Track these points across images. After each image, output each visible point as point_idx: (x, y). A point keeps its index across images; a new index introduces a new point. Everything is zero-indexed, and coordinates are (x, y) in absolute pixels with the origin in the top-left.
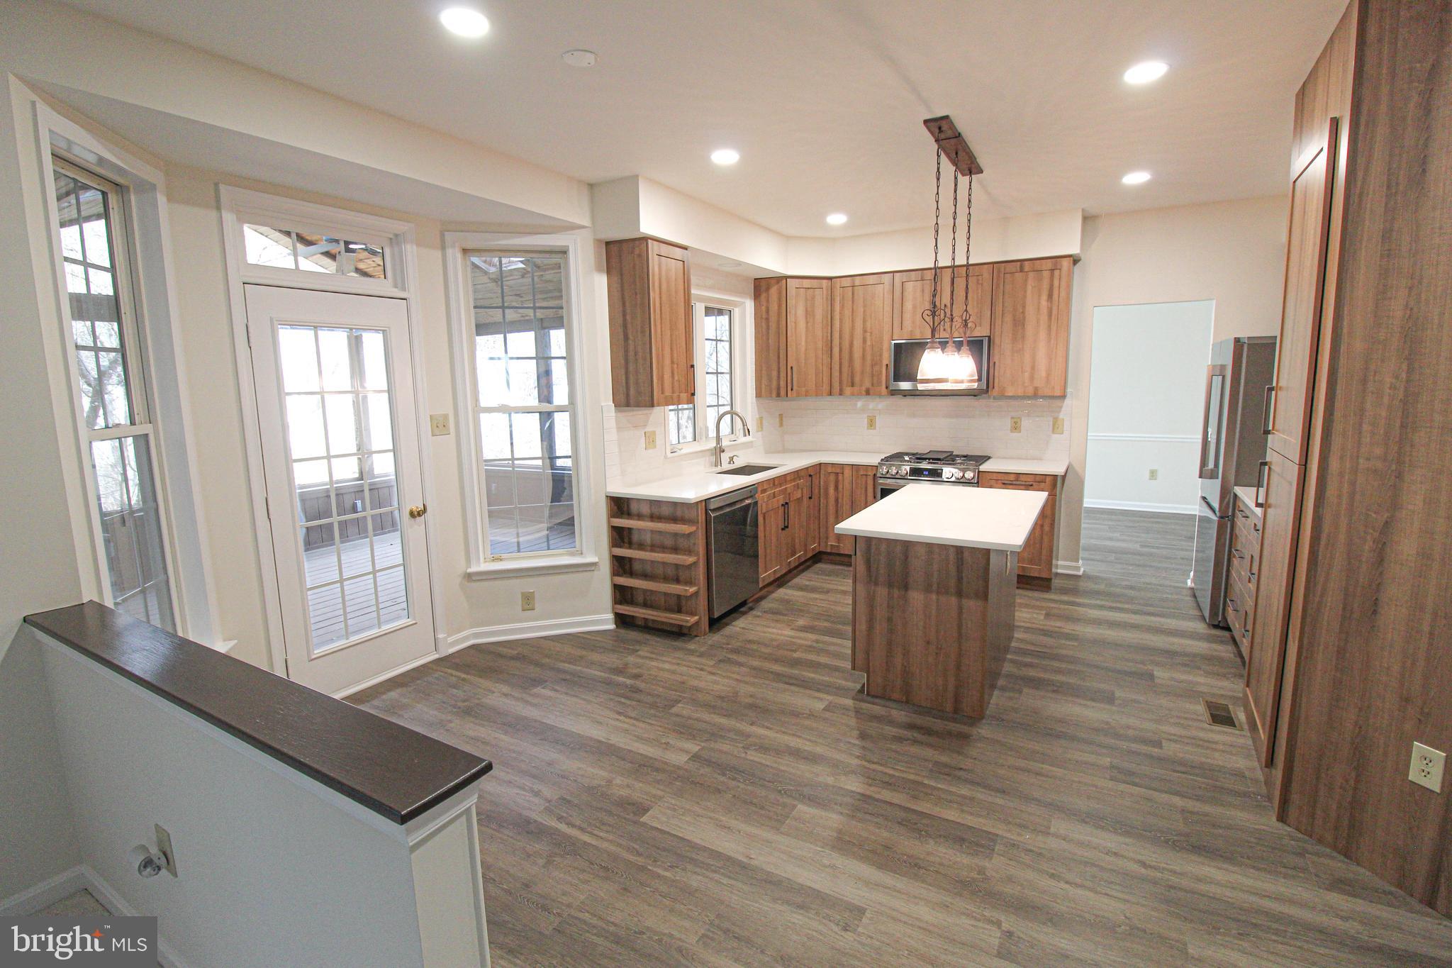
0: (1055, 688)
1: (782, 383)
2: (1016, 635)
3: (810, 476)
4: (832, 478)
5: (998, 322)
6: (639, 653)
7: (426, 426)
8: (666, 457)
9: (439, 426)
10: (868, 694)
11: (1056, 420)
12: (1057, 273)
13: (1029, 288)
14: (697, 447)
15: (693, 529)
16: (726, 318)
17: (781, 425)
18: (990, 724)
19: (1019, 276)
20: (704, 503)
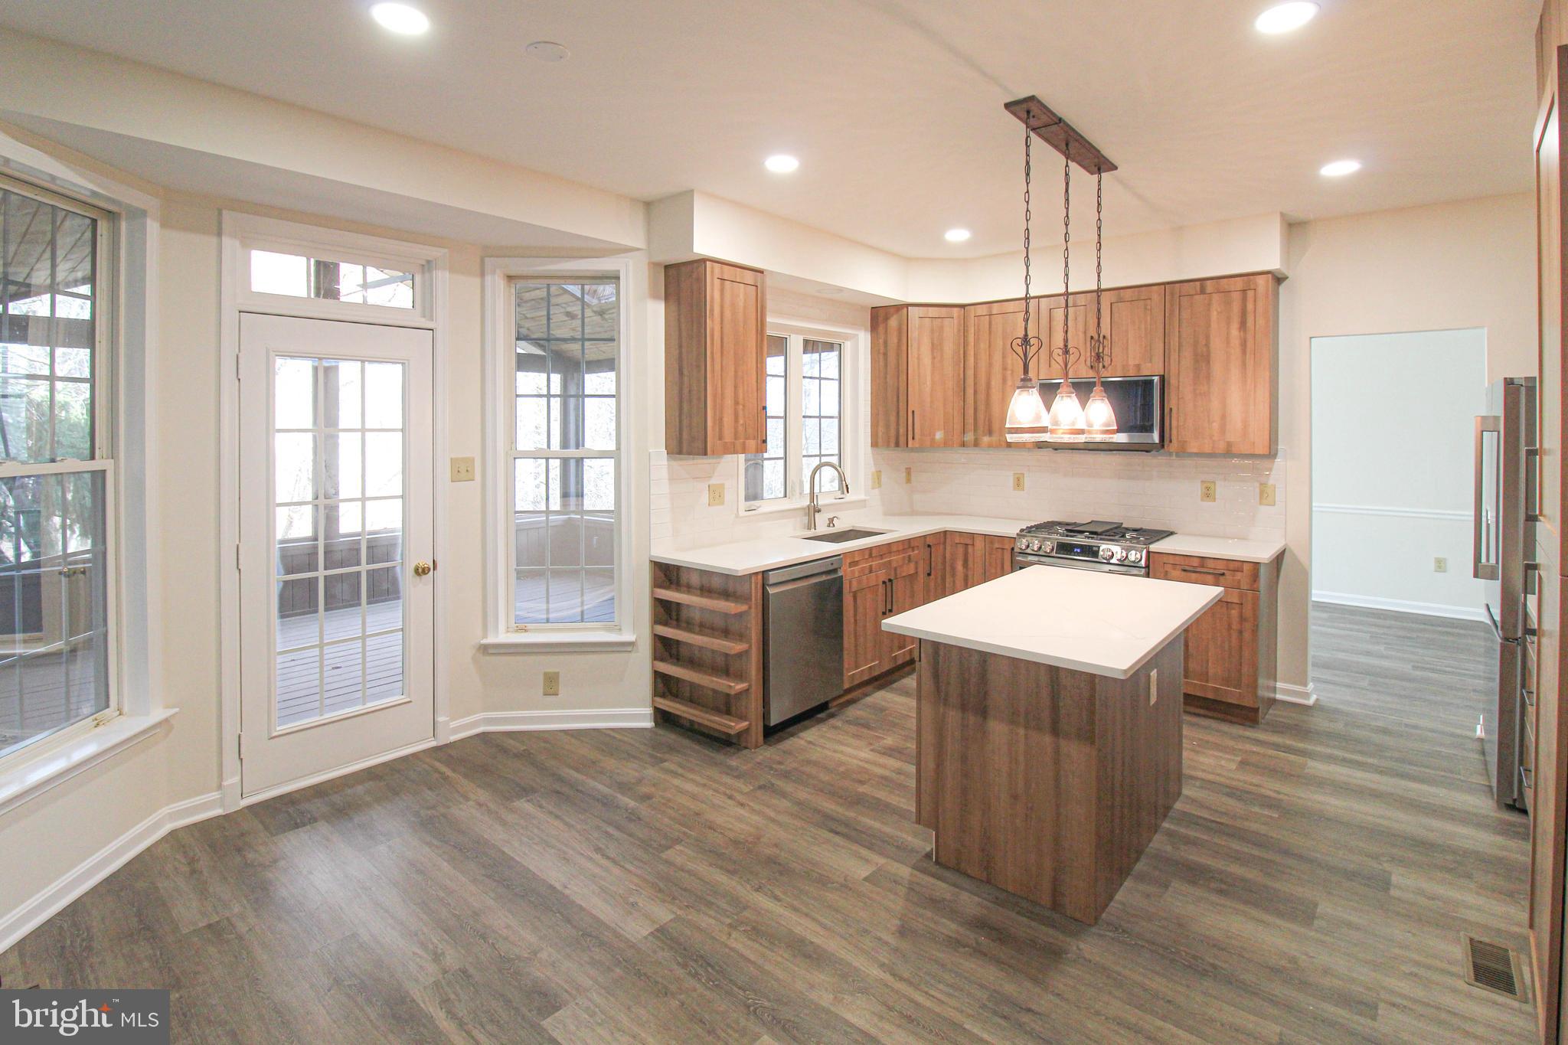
0: (1224, 887)
1: (902, 431)
2: (1186, 791)
3: (929, 546)
4: (961, 550)
5: (1174, 356)
6: (666, 764)
7: (445, 471)
8: (737, 516)
9: (461, 470)
10: (937, 862)
11: (1263, 485)
12: (1250, 294)
13: (1214, 314)
14: (786, 505)
15: (744, 608)
16: (835, 354)
17: (909, 481)
18: (1101, 936)
19: (1199, 299)
20: (760, 576)
